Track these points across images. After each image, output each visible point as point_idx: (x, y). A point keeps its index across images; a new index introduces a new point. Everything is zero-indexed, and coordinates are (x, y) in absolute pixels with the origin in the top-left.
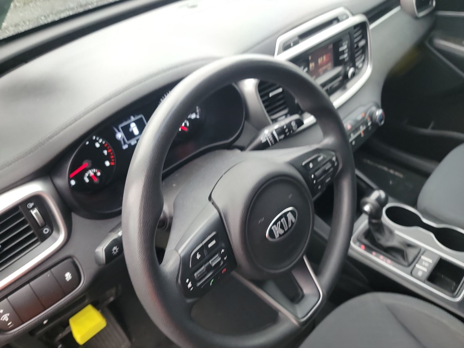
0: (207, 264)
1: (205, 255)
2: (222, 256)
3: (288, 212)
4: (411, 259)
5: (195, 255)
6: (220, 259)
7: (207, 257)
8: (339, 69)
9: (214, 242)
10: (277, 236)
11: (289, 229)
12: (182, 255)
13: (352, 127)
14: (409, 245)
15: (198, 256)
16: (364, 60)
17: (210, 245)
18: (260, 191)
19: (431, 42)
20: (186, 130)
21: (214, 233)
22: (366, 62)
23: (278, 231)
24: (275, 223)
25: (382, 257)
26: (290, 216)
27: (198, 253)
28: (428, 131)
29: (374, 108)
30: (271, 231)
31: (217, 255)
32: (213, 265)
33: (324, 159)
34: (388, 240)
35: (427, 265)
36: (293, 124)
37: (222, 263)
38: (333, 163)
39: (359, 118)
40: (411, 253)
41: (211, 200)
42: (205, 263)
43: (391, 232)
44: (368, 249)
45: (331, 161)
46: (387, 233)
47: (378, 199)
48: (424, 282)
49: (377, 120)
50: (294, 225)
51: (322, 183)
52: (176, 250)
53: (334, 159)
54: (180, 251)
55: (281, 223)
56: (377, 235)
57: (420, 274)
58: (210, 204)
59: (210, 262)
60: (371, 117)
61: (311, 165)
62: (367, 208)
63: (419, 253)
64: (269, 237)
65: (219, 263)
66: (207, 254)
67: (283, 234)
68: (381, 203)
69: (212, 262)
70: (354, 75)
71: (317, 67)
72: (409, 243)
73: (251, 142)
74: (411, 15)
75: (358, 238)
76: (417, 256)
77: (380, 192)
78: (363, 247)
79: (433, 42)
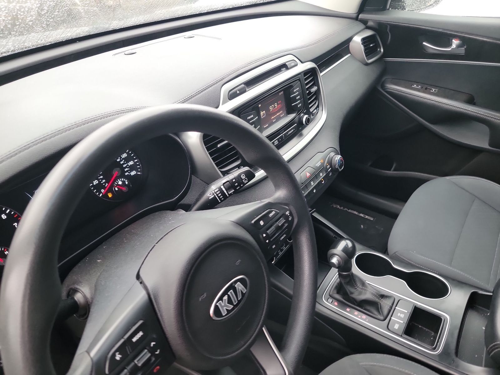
0: (132, 364)
1: (129, 353)
2: (152, 351)
3: (236, 282)
4: (385, 311)
5: (114, 355)
6: (149, 355)
7: (131, 356)
8: (292, 116)
9: (141, 334)
10: (224, 313)
11: (239, 302)
12: (95, 359)
13: (311, 175)
14: (383, 296)
15: (118, 357)
16: (318, 106)
17: (134, 340)
18: (199, 259)
19: (383, 87)
20: (125, 189)
21: (141, 322)
22: (320, 108)
23: (225, 307)
24: (221, 299)
25: (356, 313)
26: (239, 286)
27: (117, 353)
28: (391, 173)
29: (332, 154)
30: (217, 308)
31: (146, 350)
32: (140, 365)
33: (277, 214)
34: (360, 293)
35: (402, 316)
36: (243, 177)
37: (153, 359)
38: (286, 217)
39: (318, 164)
40: (386, 304)
41: (140, 279)
42: (128, 364)
43: (363, 284)
44: (342, 304)
45: (284, 215)
46: (359, 284)
47: (345, 250)
48: (401, 336)
49: (337, 166)
50: (246, 296)
51: (276, 241)
52: (88, 352)
53: (287, 213)
54: (93, 354)
55: (229, 296)
56: (349, 289)
57: (396, 327)
58: (138, 283)
59: (136, 361)
60: (330, 163)
61: (262, 223)
62: (335, 260)
63: (393, 304)
64: (214, 316)
65: (149, 360)
66: (131, 351)
67: (233, 309)
68: (349, 253)
69: (138, 361)
70: (308, 121)
71: (269, 114)
72: (383, 293)
73: (197, 200)
74: (361, 62)
75: (331, 294)
76: (391, 308)
77: (347, 241)
78: (336, 304)
79: (385, 87)
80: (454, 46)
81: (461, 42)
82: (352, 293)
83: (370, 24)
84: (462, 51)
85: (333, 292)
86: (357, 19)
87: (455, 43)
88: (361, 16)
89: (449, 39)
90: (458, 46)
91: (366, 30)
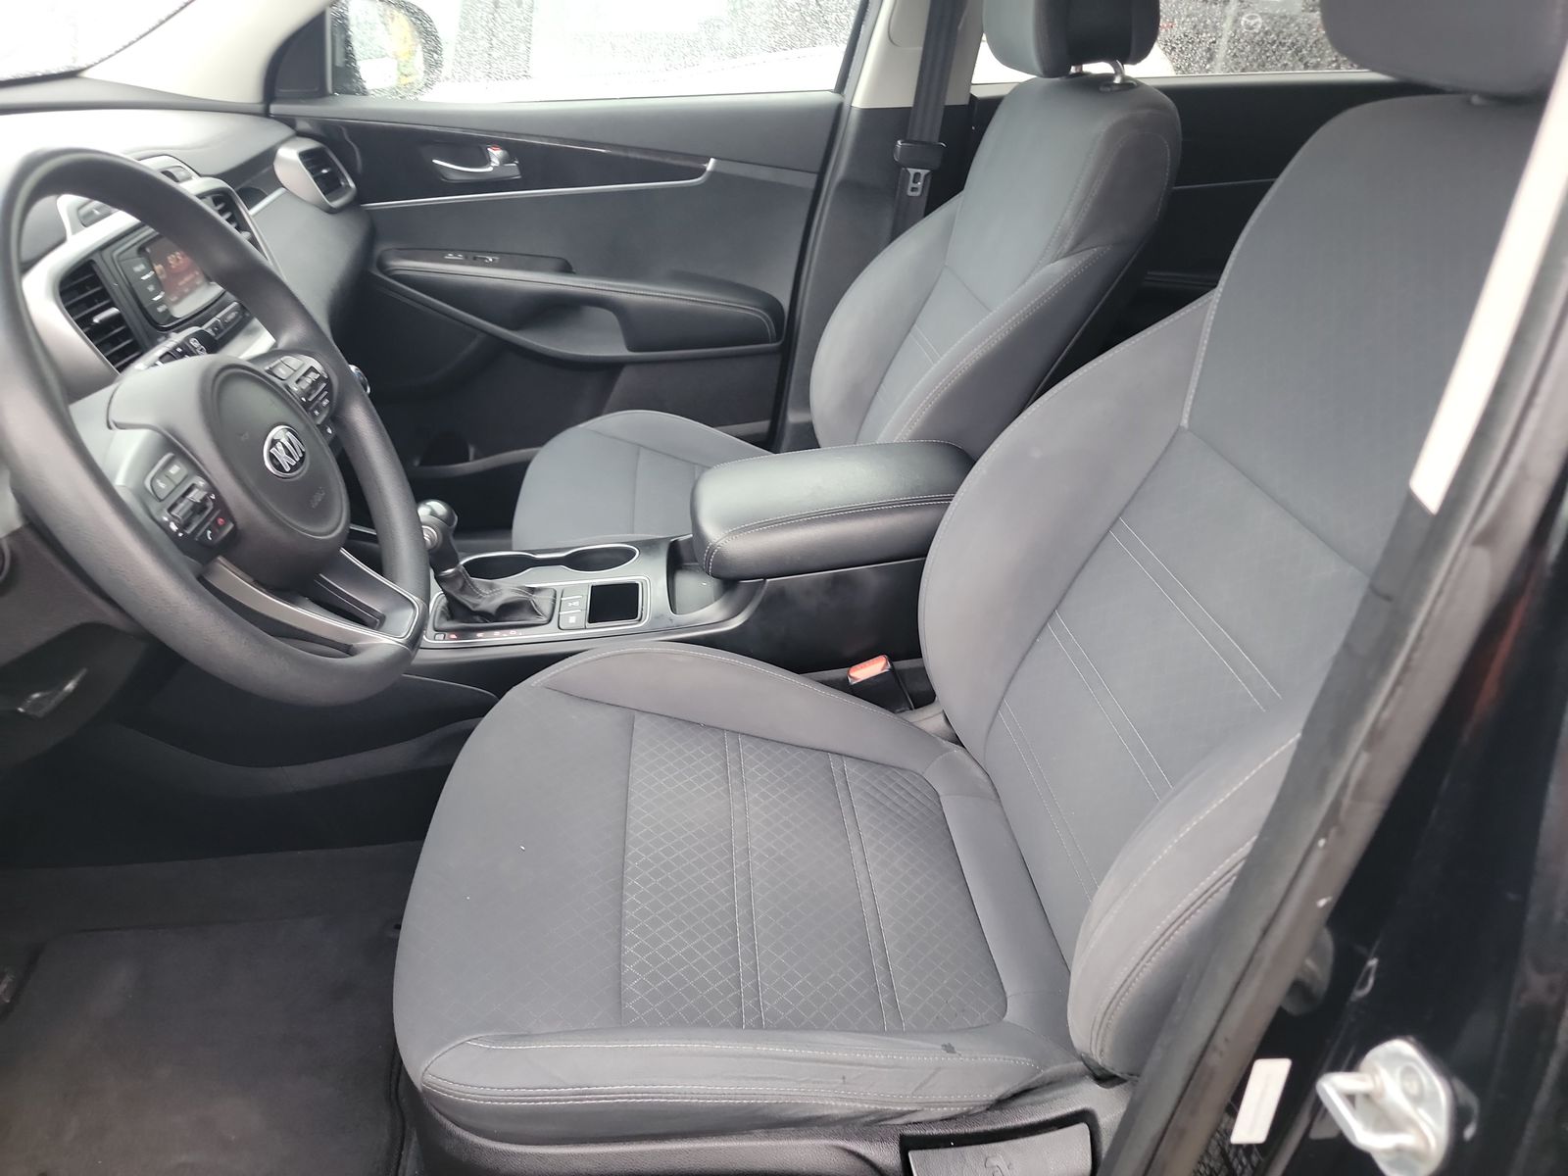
4: (546, 608)
14: (533, 590)
19: (382, 266)
21: (169, 455)
25: (497, 633)
28: (472, 465)
34: (492, 599)
37: (211, 505)
40: (543, 600)
44: (464, 632)
46: (483, 590)
48: (585, 628)
57: (573, 620)
63: (556, 596)
71: (173, 273)
74: (317, 206)
75: (436, 625)
76: (554, 601)
77: (428, 503)
78: (454, 636)
79: (387, 266)
80: (495, 162)
81: (506, 152)
82: (475, 605)
83: (303, 126)
84: (513, 170)
85: (438, 623)
86: (266, 114)
87: (496, 154)
88: (274, 108)
89: (481, 149)
90: (504, 161)
91: (298, 139)
